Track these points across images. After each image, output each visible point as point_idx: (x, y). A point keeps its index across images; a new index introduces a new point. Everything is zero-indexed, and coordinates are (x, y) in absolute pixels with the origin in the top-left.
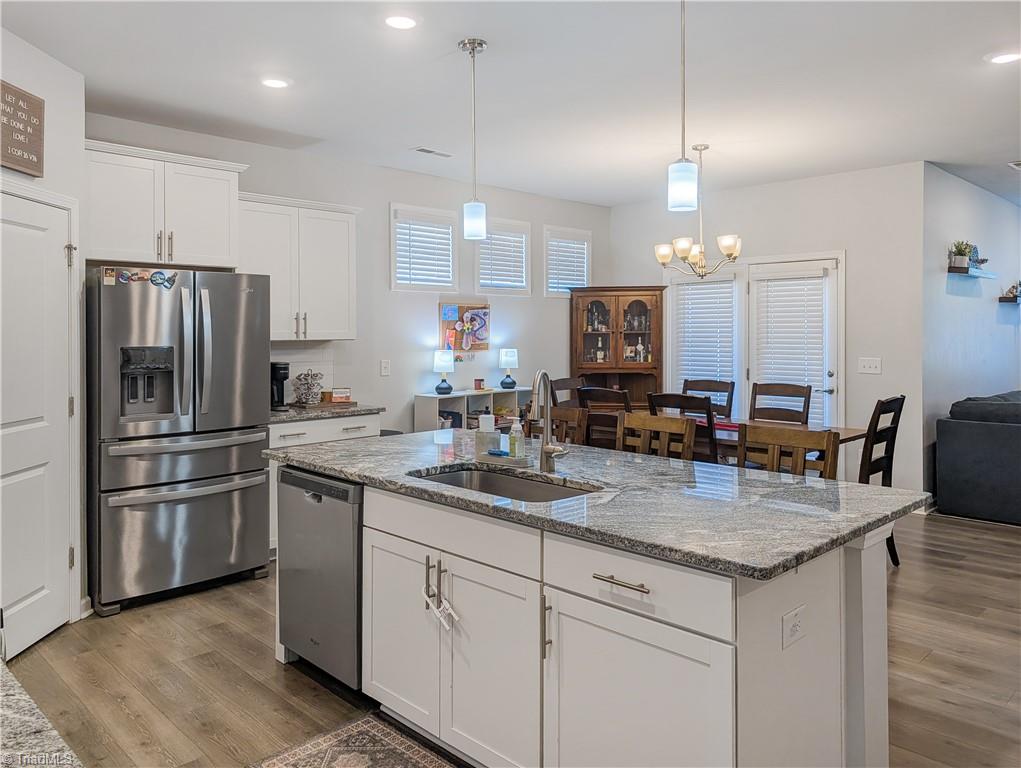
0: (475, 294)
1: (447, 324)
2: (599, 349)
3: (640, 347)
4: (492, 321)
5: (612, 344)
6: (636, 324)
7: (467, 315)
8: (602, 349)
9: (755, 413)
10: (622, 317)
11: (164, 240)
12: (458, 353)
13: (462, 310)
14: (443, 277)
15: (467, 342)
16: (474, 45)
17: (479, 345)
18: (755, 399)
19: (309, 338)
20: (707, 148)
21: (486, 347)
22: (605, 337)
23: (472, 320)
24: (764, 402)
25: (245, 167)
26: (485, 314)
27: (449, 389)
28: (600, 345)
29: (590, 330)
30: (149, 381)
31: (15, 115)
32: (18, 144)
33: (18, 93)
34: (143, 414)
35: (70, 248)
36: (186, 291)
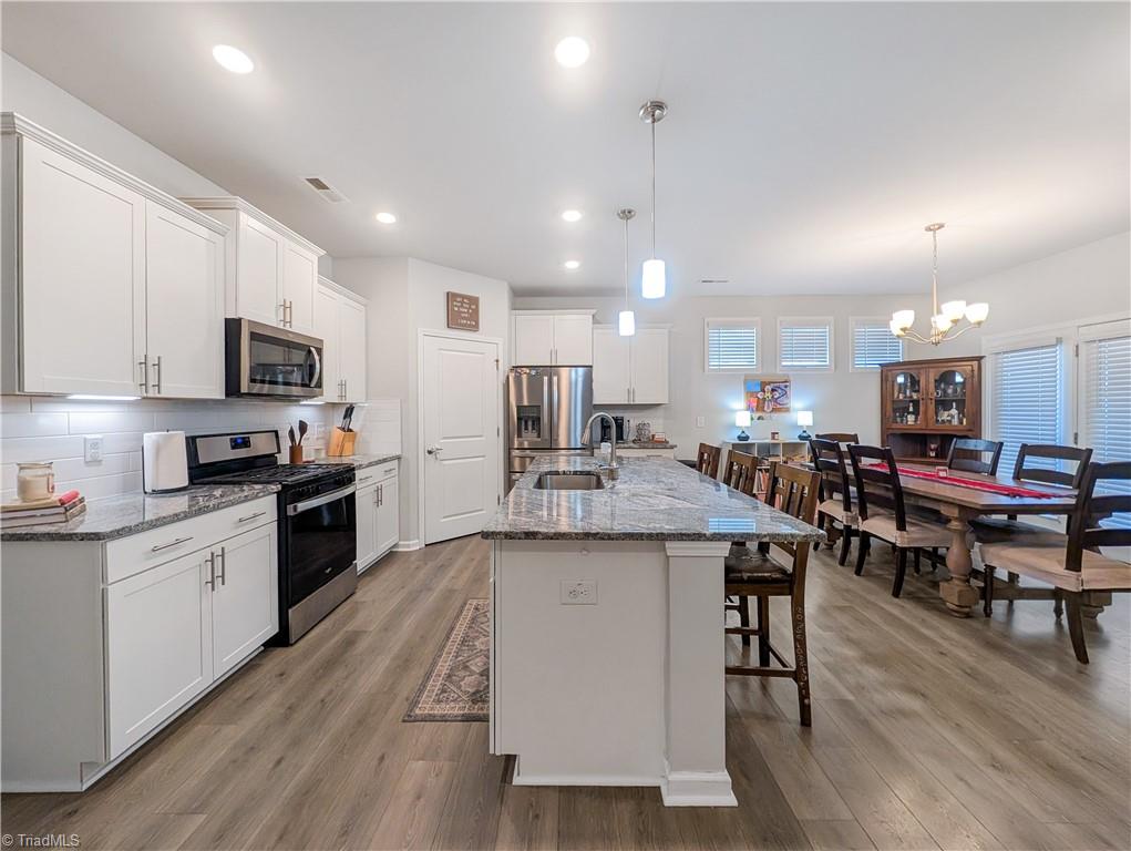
0: (777, 373)
1: (750, 394)
2: (909, 413)
3: (954, 411)
4: (792, 391)
5: (922, 409)
6: (950, 391)
7: (768, 388)
8: (913, 413)
9: (1019, 473)
10: (932, 386)
11: (555, 353)
12: (759, 414)
13: (763, 385)
14: (747, 362)
15: (768, 407)
16: (627, 214)
17: (779, 408)
18: (1023, 460)
19: (637, 402)
20: (941, 226)
21: (788, 410)
22: (916, 403)
23: (773, 390)
24: (1031, 463)
25: (595, 311)
26: (786, 387)
27: (747, 438)
28: (911, 409)
29: (901, 397)
30: (533, 422)
31: (462, 306)
32: (464, 318)
33: (463, 297)
34: (530, 437)
35: (497, 361)
36: (546, 378)
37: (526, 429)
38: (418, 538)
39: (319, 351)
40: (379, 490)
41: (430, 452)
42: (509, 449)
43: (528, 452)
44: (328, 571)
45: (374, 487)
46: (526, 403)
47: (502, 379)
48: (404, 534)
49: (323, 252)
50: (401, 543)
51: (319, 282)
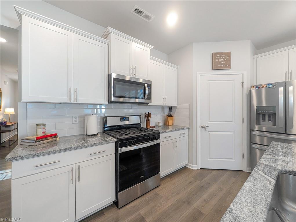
11: (288, 74)
30: (269, 116)
31: (220, 58)
32: (222, 64)
33: (221, 54)
34: (266, 125)
35: (243, 83)
36: (281, 89)
37: (264, 119)
38: (197, 165)
39: (149, 85)
40: (176, 142)
41: (203, 127)
42: (251, 130)
43: (265, 133)
44: (142, 177)
45: (173, 141)
46: (264, 104)
47: (246, 92)
48: (190, 161)
49: (152, 47)
50: (189, 164)
51: (151, 59)
